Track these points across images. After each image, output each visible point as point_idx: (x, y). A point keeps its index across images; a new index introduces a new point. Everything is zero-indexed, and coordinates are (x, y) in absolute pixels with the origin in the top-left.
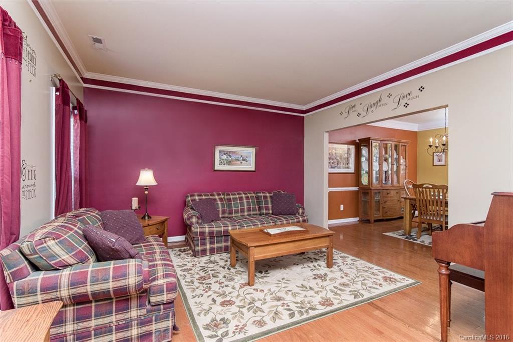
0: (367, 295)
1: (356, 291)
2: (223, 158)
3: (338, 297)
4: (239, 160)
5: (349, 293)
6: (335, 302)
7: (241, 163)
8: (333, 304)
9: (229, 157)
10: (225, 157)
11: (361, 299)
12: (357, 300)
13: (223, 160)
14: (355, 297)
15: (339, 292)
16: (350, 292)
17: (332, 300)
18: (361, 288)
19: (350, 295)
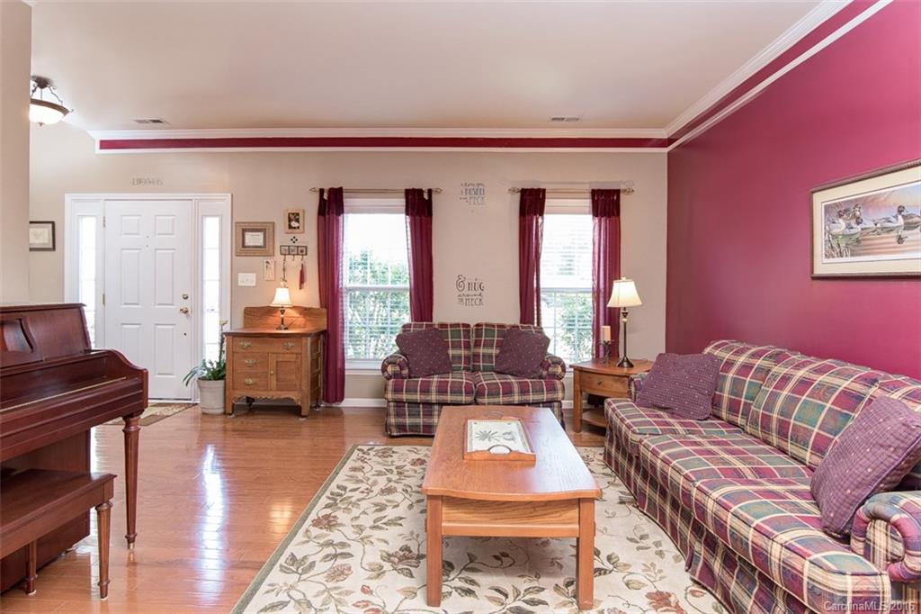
0: (276, 576)
1: (305, 571)
2: (835, 231)
3: (322, 541)
4: (891, 230)
5: (311, 559)
6: (315, 531)
7: (900, 240)
8: (314, 525)
9: (853, 223)
10: (841, 226)
11: (282, 560)
12: (287, 553)
13: (835, 237)
14: (293, 557)
15: (330, 550)
16: (312, 565)
17: (324, 531)
18: (301, 586)
19: (305, 557)
